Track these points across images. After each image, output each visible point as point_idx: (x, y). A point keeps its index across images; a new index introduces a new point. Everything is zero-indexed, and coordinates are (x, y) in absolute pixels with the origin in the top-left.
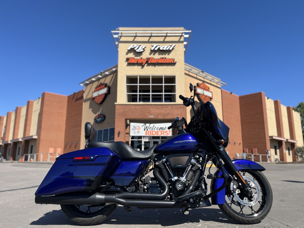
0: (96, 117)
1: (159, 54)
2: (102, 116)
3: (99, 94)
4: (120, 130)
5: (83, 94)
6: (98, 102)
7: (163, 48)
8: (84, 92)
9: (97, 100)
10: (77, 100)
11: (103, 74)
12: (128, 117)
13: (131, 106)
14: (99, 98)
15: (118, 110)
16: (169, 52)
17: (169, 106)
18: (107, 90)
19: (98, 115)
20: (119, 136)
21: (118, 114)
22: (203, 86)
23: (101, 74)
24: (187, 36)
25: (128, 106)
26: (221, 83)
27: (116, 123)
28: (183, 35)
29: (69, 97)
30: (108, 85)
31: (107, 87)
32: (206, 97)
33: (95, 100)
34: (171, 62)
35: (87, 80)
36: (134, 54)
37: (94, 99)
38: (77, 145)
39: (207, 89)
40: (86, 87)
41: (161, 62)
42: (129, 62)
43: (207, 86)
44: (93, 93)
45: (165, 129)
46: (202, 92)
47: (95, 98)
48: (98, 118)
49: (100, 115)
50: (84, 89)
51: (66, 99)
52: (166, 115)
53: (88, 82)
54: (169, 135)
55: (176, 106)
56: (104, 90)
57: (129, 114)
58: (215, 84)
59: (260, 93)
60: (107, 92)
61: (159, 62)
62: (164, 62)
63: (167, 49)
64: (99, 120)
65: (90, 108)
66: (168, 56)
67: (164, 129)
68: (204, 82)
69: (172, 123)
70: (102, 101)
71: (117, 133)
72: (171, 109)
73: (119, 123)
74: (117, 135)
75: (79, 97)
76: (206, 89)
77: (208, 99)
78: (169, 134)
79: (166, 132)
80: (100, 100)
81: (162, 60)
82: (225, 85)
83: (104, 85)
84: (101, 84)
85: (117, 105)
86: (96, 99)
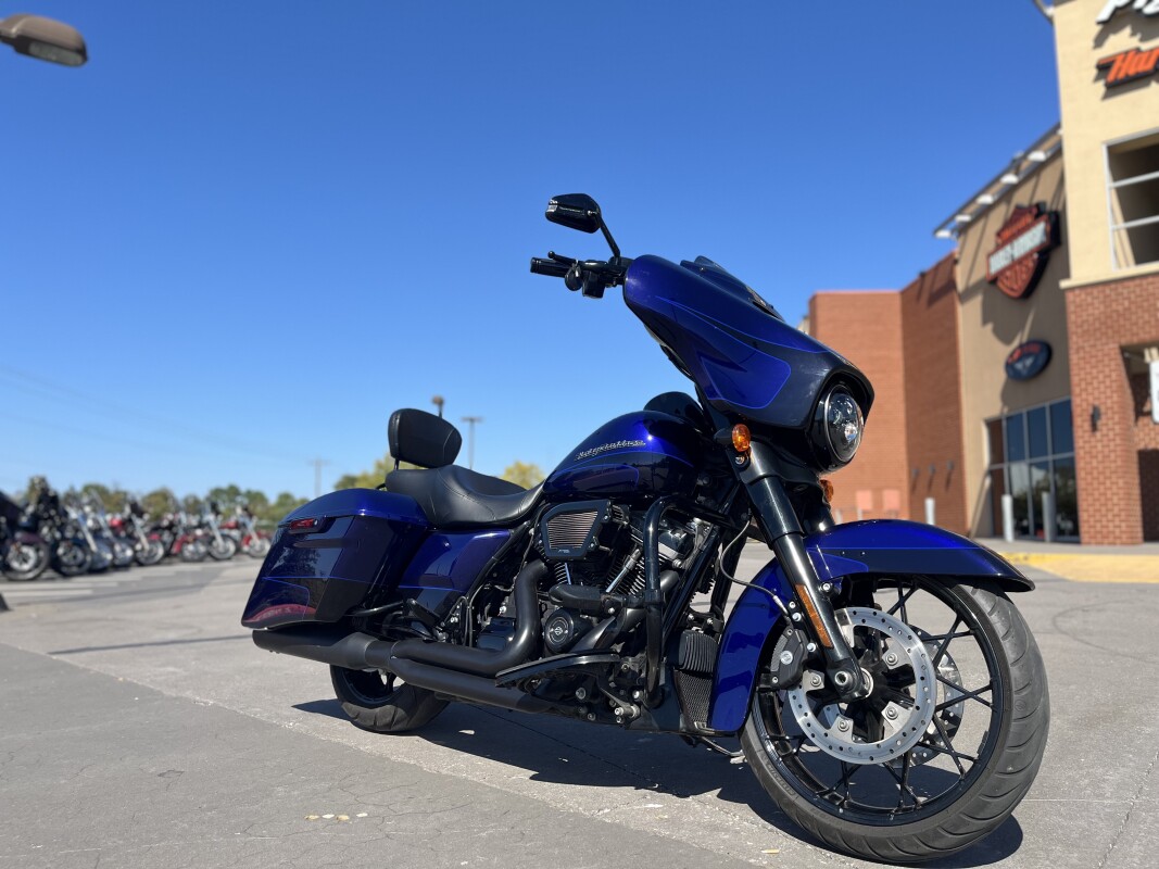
0: (1011, 355)
2: (1035, 348)
3: (1012, 256)
4: (1096, 403)
5: (952, 272)
6: (1012, 289)
8: (956, 262)
9: (1007, 283)
10: (934, 298)
11: (1025, 165)
12: (1137, 334)
13: (1144, 282)
14: (1016, 272)
15: (1079, 315)
18: (1046, 233)
19: (1021, 346)
20: (1094, 428)
21: (1079, 330)
23: (1015, 167)
25: (1131, 284)
27: (1074, 371)
29: (904, 293)
30: (1048, 207)
31: (1045, 217)
33: (1000, 284)
35: (961, 211)
36: (1133, 34)
37: (993, 281)
38: (953, 477)
40: (962, 238)
42: (1111, 76)
44: (990, 255)
47: (1001, 278)
48: (1020, 359)
49: (1029, 343)
50: (956, 250)
51: (897, 304)
53: (965, 218)
56: (1034, 235)
57: (1141, 321)
60: (1044, 239)
64: (1024, 366)
65: (985, 322)
70: (1027, 282)
71: (1087, 417)
73: (1093, 367)
74: (1087, 426)
75: (938, 285)
80: (1020, 282)
83: (1030, 212)
84: (1020, 212)
85: (1072, 289)
86: (1005, 281)
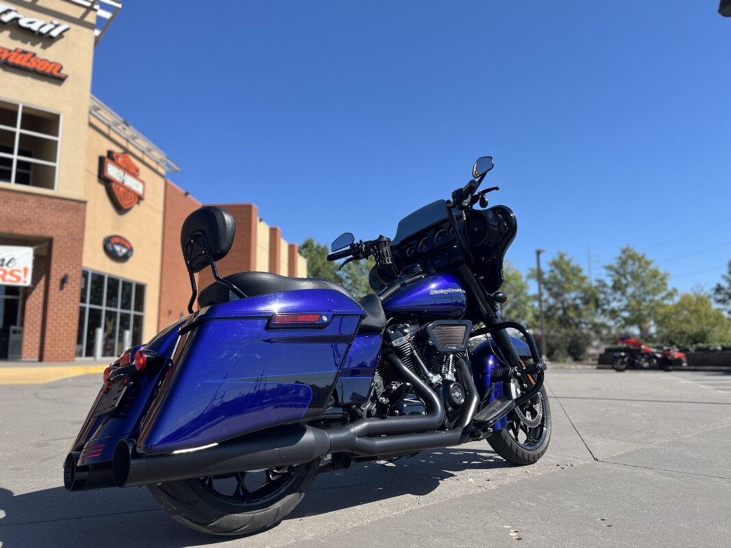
1: (12, 37)
7: (31, 23)
16: (47, 39)
17: (30, 197)
22: (124, 162)
24: (107, 15)
26: (168, 165)
28: (96, 7)
32: (130, 193)
34: (51, 72)
39: (134, 172)
41: (17, 62)
43: (133, 165)
45: (10, 265)
46: (120, 178)
52: (16, 224)
54: (21, 284)
55: (54, 200)
58: (153, 165)
59: (249, 207)
61: (11, 60)
62: (28, 65)
63: (44, 30)
66: (42, 50)
67: (7, 265)
68: (126, 151)
69: (34, 248)
72: (36, 207)
76: (130, 170)
77: (133, 199)
78: (23, 279)
79: (12, 273)
81: (23, 58)
82: (177, 171)
